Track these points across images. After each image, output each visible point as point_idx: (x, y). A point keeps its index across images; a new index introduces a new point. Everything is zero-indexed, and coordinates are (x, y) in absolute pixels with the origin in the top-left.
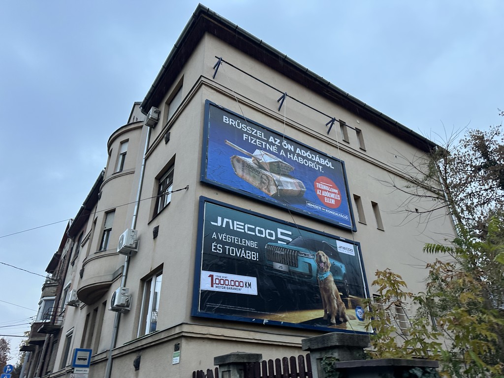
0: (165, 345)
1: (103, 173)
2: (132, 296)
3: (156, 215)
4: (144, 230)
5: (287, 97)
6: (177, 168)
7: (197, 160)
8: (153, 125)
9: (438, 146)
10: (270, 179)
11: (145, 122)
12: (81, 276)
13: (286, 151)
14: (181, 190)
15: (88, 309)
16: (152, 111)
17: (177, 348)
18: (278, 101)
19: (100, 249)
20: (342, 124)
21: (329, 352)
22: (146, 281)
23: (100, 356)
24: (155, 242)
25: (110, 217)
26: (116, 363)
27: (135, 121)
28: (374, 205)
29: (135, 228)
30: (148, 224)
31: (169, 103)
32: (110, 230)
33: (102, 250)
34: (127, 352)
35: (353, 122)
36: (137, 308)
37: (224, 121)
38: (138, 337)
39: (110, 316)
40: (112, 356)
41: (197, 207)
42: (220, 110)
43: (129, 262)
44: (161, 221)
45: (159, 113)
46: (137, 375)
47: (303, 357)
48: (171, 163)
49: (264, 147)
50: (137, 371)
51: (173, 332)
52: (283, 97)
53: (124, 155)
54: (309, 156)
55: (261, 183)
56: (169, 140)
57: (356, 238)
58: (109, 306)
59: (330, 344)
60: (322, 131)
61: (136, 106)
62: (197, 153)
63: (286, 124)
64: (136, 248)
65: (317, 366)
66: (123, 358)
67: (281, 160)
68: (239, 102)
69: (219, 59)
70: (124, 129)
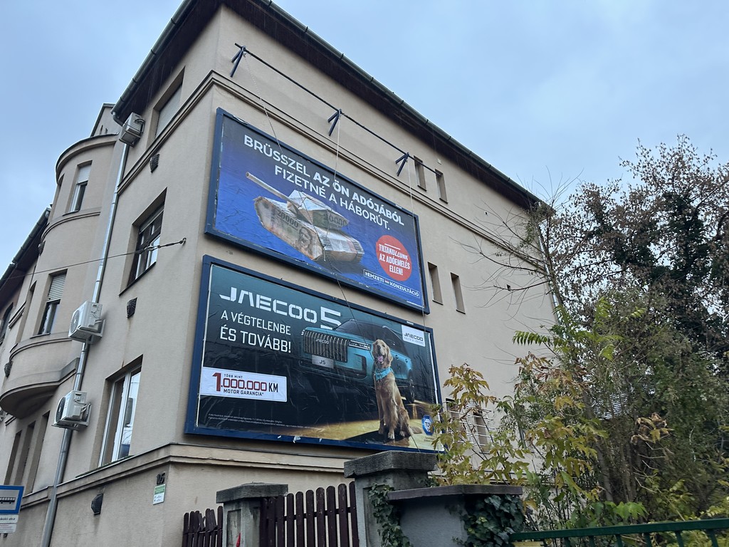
0: (142, 476)
1: (47, 213)
2: (91, 404)
3: (132, 282)
4: (114, 304)
5: (343, 116)
6: (168, 211)
7: (201, 199)
8: (132, 141)
9: (541, 201)
10: (313, 235)
11: (120, 137)
12: (8, 375)
13: (338, 195)
14: (173, 244)
15: (18, 425)
16: (131, 119)
17: (161, 480)
18: (330, 121)
19: (40, 332)
20: (418, 164)
21: (380, 478)
22: (116, 382)
23: (37, 495)
24: (130, 323)
25: (58, 283)
26: (63, 505)
27: (103, 133)
28: (455, 278)
29: (98, 301)
30: (120, 295)
31: (159, 109)
32: (58, 302)
33: (44, 333)
34: (82, 489)
35: (432, 161)
36: (99, 422)
37: (246, 143)
38: (100, 466)
39: (54, 436)
40: (57, 495)
41: (199, 273)
42: (240, 125)
43: (87, 352)
44: (142, 291)
45: (143, 124)
46: (96, 523)
47: (346, 487)
48: (160, 203)
49: (306, 188)
50: (97, 517)
51: (155, 457)
52: (336, 116)
53: (84, 185)
54: (371, 205)
55: (299, 240)
56: (157, 166)
57: (428, 322)
58: (53, 420)
59: (382, 468)
60: (390, 171)
61: (106, 110)
62: (201, 189)
63: (339, 156)
64: (99, 331)
65: (364, 498)
66: (75, 497)
67: (330, 209)
68: (270, 116)
69: (241, 48)
70: (84, 146)
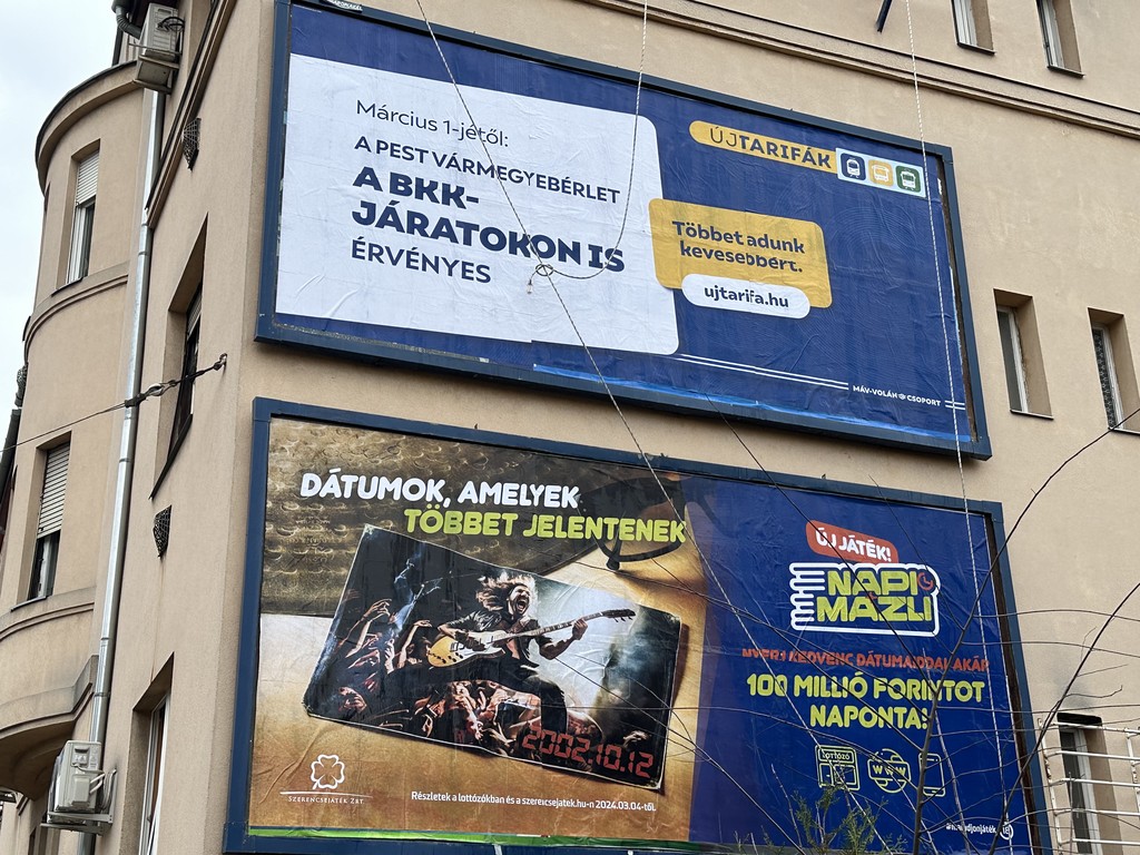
2: (117, 770)
8: (165, 80)
15: (32, 818)
19: (33, 593)
24: (163, 570)
30: (154, 495)
33: (41, 594)
36: (126, 814)
43: (113, 639)
44: (176, 487)
45: (179, 30)
53: (89, 206)
56: (197, 152)
57: (983, 483)
70: (79, 103)
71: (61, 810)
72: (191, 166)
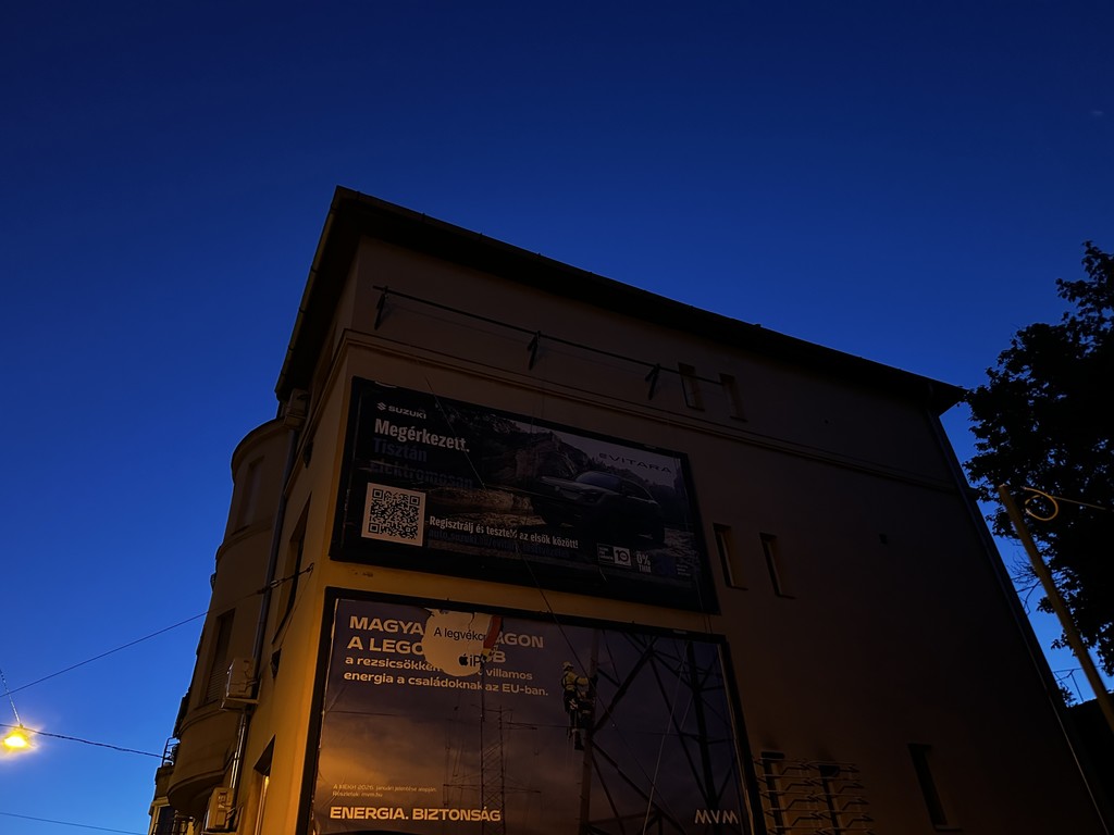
2: (243, 805)
5: (543, 338)
8: (299, 425)
18: (529, 349)
20: (686, 371)
24: (274, 686)
28: (768, 541)
30: (273, 643)
43: (247, 726)
52: (535, 342)
56: (310, 460)
60: (635, 397)
62: (329, 492)
64: (254, 696)
69: (381, 289)
70: (255, 437)
71: (209, 830)
72: (307, 466)
